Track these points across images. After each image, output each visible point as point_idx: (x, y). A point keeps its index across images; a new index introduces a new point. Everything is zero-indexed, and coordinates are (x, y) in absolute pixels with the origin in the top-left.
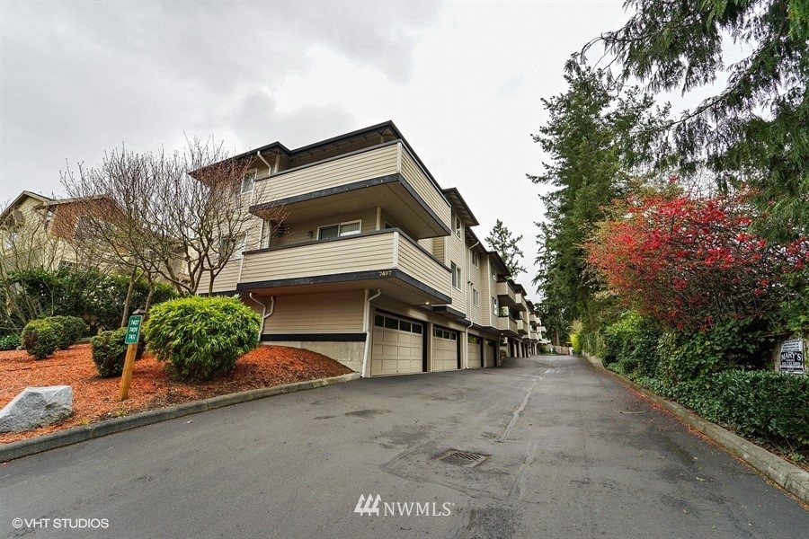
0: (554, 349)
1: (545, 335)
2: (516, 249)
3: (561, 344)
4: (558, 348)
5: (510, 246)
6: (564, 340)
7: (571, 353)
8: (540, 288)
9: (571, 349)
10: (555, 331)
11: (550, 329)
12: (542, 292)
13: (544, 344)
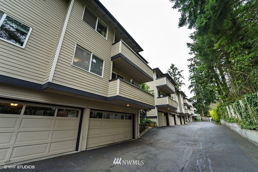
0: (201, 119)
1: (196, 112)
2: (180, 75)
3: (205, 116)
4: (204, 118)
5: (178, 74)
6: (206, 114)
7: (211, 120)
8: (192, 91)
9: (210, 118)
10: (201, 110)
11: (199, 110)
12: (193, 93)
13: (196, 116)
